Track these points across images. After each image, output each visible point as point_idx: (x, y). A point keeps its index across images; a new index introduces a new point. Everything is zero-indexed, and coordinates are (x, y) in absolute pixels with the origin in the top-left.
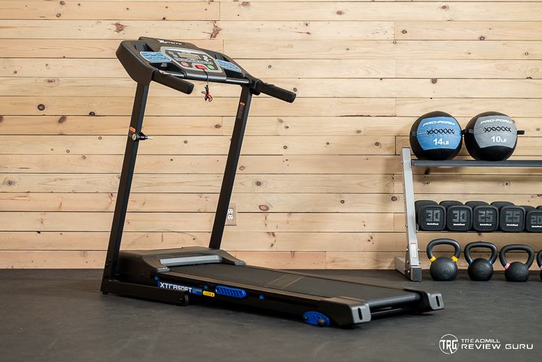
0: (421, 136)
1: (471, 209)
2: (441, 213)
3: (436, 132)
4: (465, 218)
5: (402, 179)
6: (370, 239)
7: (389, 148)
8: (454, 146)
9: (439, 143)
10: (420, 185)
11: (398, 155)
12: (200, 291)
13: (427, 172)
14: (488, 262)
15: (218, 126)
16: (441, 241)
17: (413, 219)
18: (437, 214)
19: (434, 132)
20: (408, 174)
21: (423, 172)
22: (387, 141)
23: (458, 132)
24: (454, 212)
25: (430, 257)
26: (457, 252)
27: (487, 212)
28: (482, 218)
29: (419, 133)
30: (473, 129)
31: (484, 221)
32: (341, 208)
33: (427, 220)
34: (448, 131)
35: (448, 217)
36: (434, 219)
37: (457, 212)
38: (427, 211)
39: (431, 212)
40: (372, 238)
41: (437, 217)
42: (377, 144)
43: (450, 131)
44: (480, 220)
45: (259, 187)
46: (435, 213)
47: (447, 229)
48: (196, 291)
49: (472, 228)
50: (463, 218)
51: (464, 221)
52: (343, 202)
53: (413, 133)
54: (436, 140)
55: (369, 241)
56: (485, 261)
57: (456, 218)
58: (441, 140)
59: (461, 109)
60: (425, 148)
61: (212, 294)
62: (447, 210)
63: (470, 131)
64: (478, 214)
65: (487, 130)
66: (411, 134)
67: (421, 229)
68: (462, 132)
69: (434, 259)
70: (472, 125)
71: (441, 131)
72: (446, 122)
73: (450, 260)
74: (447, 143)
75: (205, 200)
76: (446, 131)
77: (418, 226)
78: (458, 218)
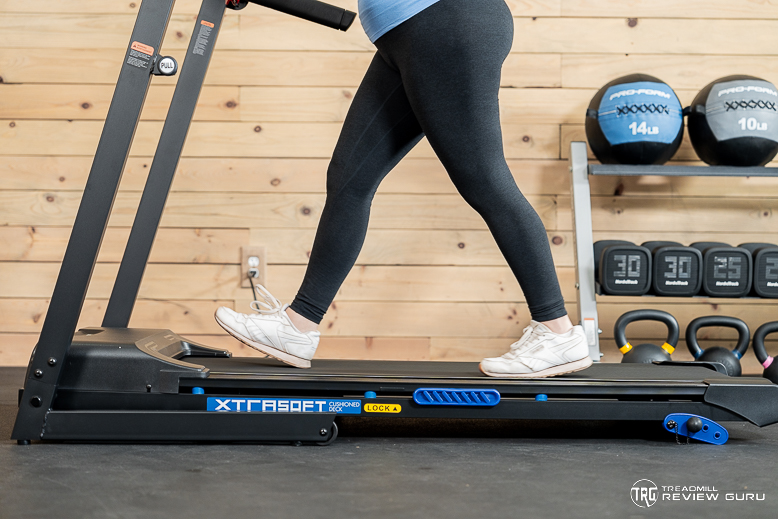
0: (606, 117)
1: (699, 253)
2: (641, 260)
3: (634, 109)
4: (689, 269)
5: (569, 204)
6: (511, 314)
7: (548, 147)
8: (669, 138)
9: (639, 130)
10: (604, 216)
11: (563, 159)
12: (356, 404)
13: (618, 192)
14: (731, 355)
15: (231, 105)
16: (641, 314)
17: (589, 272)
18: (634, 263)
19: (630, 110)
20: (582, 191)
21: (611, 191)
22: (545, 134)
23: (675, 112)
24: (668, 259)
25: (620, 345)
26: (671, 335)
27: (731, 259)
28: (721, 271)
29: (603, 112)
30: (703, 104)
31: (723, 276)
32: (458, 257)
33: (616, 273)
34: (657, 109)
35: (656, 268)
36: (630, 273)
37: (673, 259)
38: (616, 257)
39: (624, 258)
40: (515, 313)
41: (634, 269)
42: (526, 139)
43: (660, 109)
44: (716, 274)
45: (306, 217)
46: (630, 261)
47: (653, 292)
48: (337, 406)
49: (702, 289)
50: (684, 271)
51: (686, 275)
52: (462, 246)
53: (592, 113)
54: (633, 126)
55: (510, 318)
56: (724, 352)
57: (671, 270)
58: (644, 124)
59: (681, 74)
60: (614, 141)
61: (394, 408)
62: (653, 255)
63: (699, 109)
64: (713, 263)
65: (731, 106)
66: (587, 114)
67: (604, 292)
68: (685, 112)
69: (627, 347)
70: (703, 98)
71: (644, 109)
72: (653, 92)
73: (660, 350)
74: (656, 131)
75: (206, 240)
76: (652, 108)
77: (599, 286)
78: (675, 271)
